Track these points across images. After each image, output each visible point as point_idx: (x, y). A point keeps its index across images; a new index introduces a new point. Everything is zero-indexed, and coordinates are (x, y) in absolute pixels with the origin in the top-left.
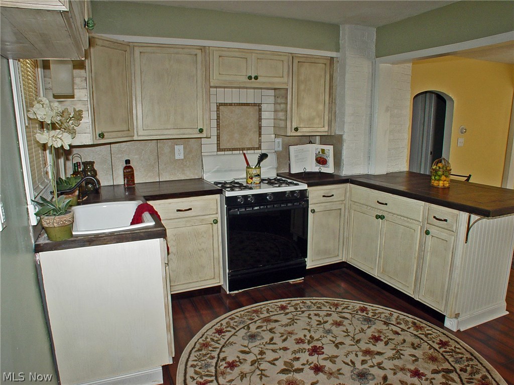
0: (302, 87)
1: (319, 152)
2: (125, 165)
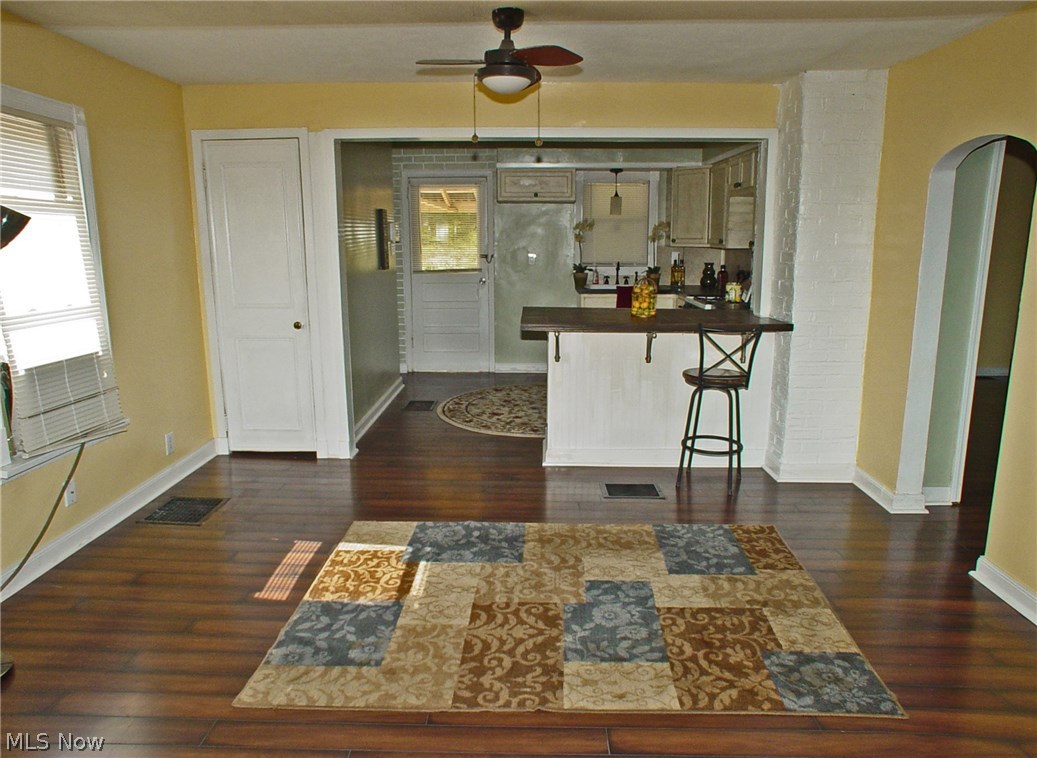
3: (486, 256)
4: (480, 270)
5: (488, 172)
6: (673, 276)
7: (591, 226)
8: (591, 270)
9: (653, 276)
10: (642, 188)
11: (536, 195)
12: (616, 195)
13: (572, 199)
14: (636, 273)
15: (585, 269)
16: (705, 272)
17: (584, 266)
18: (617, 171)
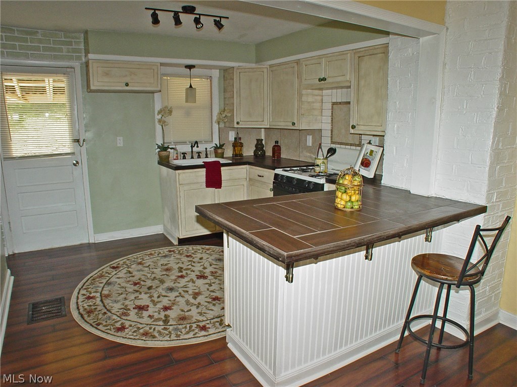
0: (362, 83)
1: (367, 153)
2: (274, 144)
3: (78, 141)
4: (73, 154)
5: (77, 64)
6: (234, 150)
7: (170, 112)
8: (171, 149)
9: (220, 151)
10: (206, 82)
11: (127, 85)
12: (191, 86)
13: (159, 89)
14: (206, 149)
15: (168, 147)
16: (256, 146)
17: (166, 145)
18: (190, 67)
